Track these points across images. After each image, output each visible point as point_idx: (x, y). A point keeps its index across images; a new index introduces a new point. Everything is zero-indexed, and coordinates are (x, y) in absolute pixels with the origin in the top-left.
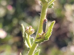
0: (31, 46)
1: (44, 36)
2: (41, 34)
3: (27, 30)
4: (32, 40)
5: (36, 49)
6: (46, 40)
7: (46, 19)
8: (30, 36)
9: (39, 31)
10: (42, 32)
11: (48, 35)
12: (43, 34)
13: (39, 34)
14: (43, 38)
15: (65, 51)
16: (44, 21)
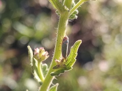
0: (44, 79)
1: (64, 64)
2: (59, 61)
3: (37, 54)
4: (44, 69)
5: (51, 83)
6: (68, 69)
7: (67, 37)
8: (41, 63)
9: (55, 55)
10: (61, 57)
11: (71, 62)
12: (62, 61)
13: (56, 60)
14: (64, 66)
15: (91, 69)
16: (64, 40)
